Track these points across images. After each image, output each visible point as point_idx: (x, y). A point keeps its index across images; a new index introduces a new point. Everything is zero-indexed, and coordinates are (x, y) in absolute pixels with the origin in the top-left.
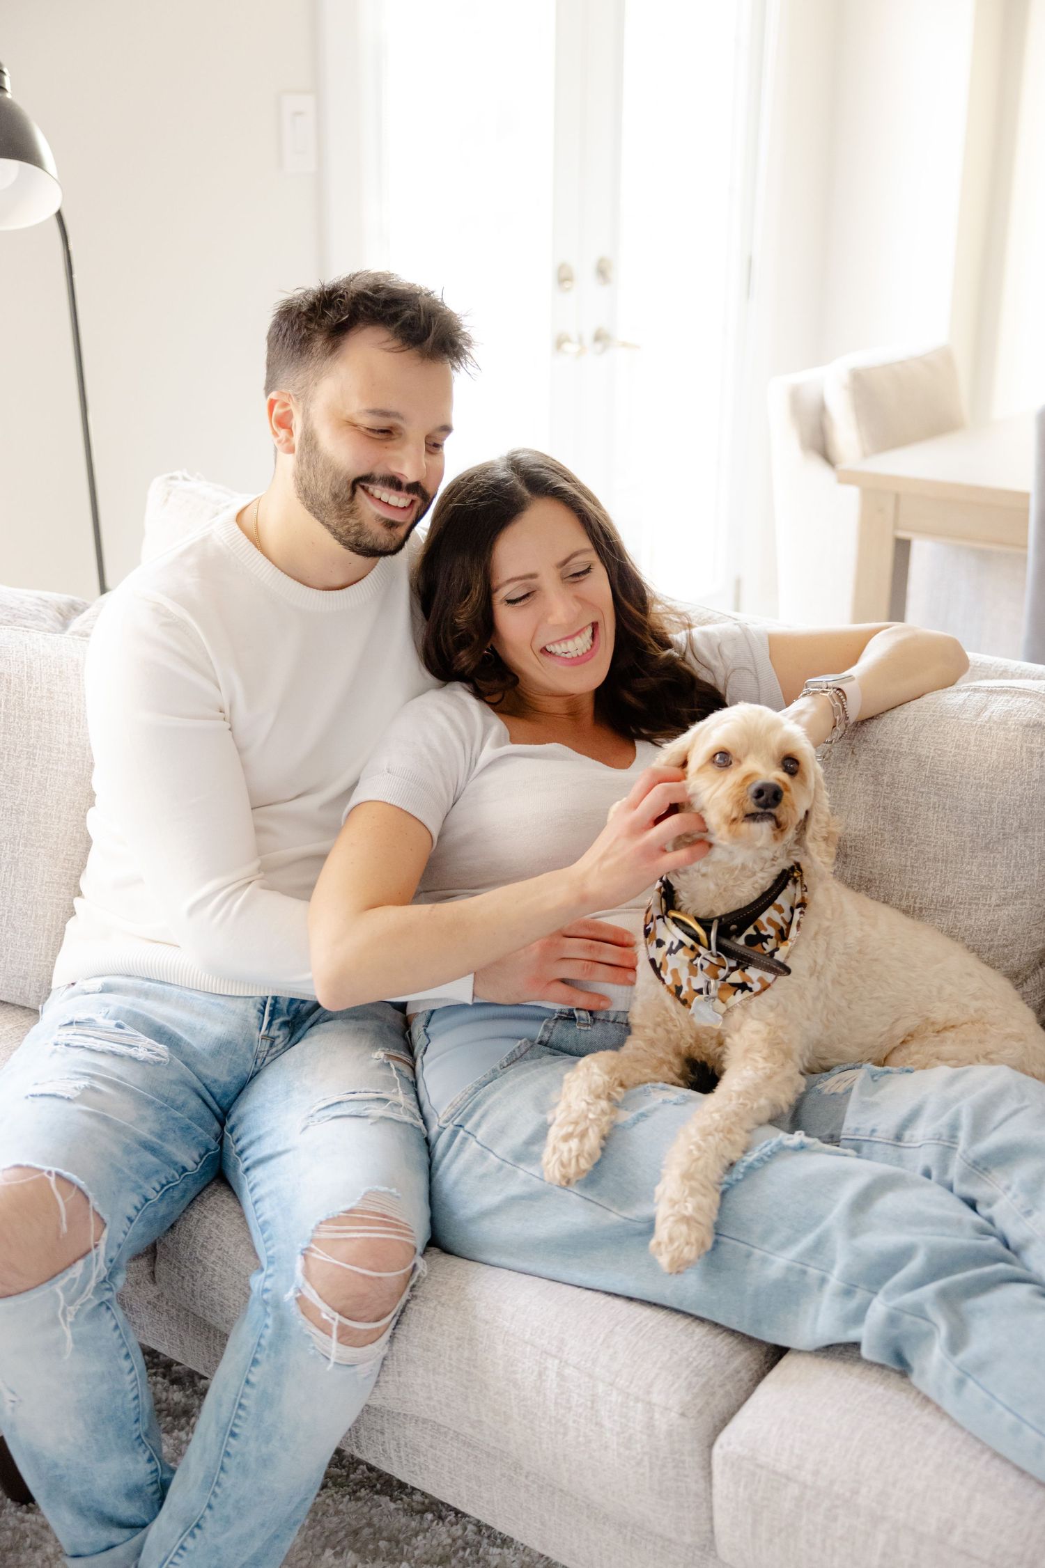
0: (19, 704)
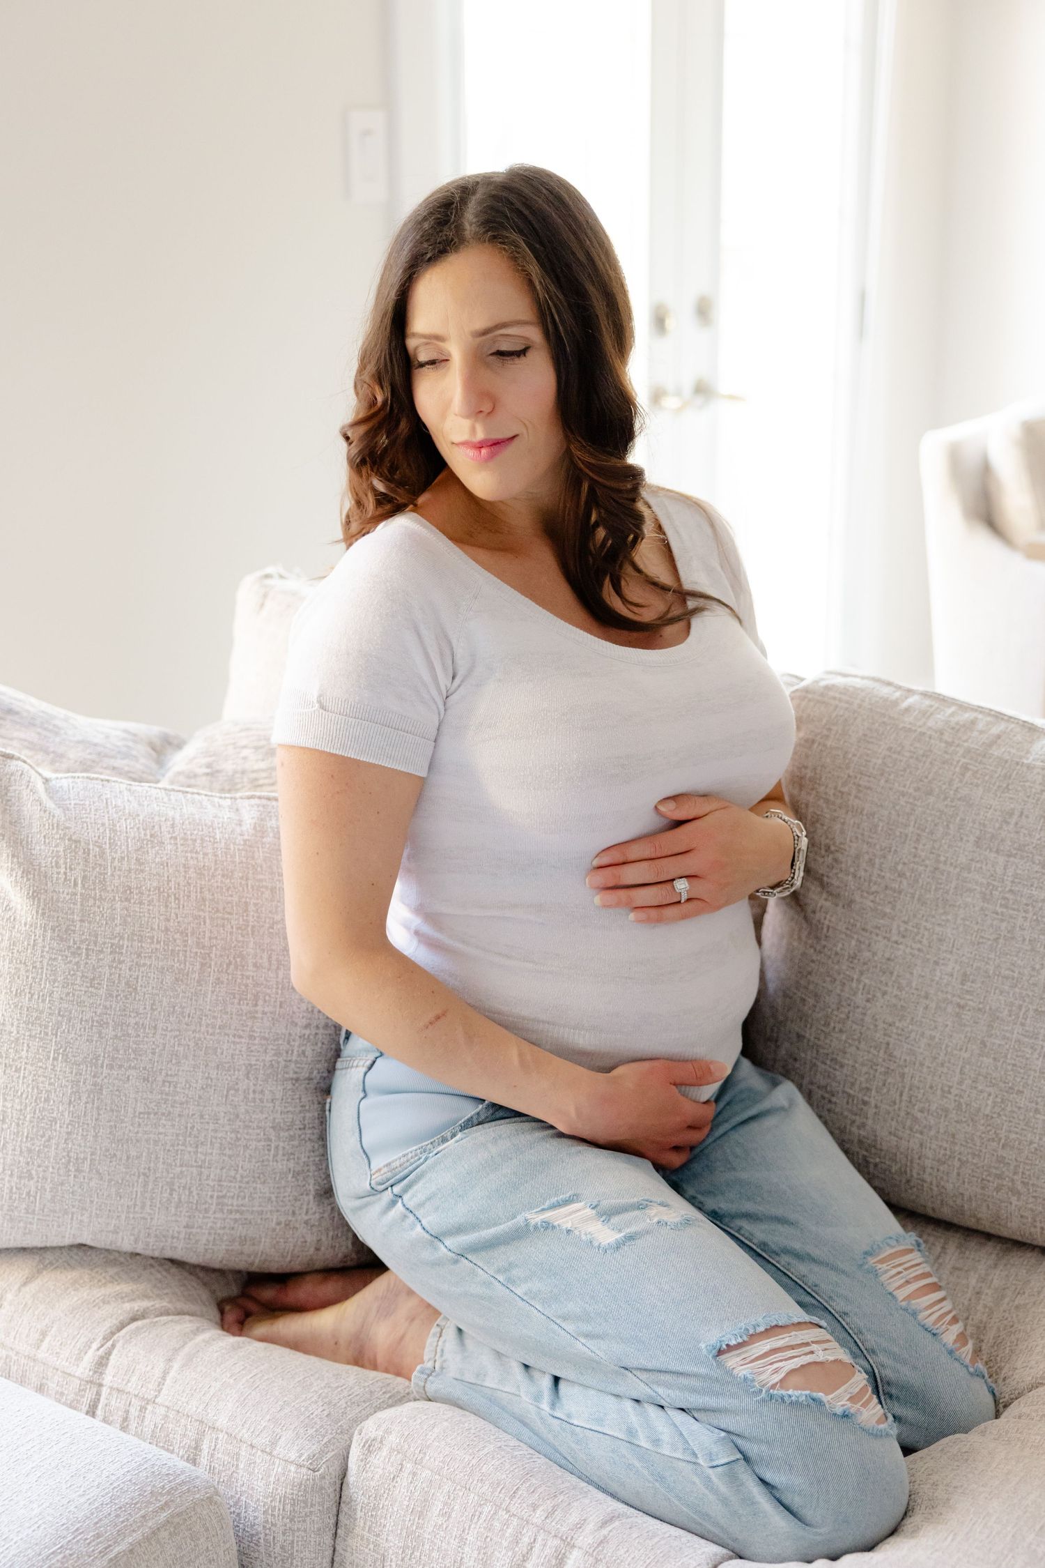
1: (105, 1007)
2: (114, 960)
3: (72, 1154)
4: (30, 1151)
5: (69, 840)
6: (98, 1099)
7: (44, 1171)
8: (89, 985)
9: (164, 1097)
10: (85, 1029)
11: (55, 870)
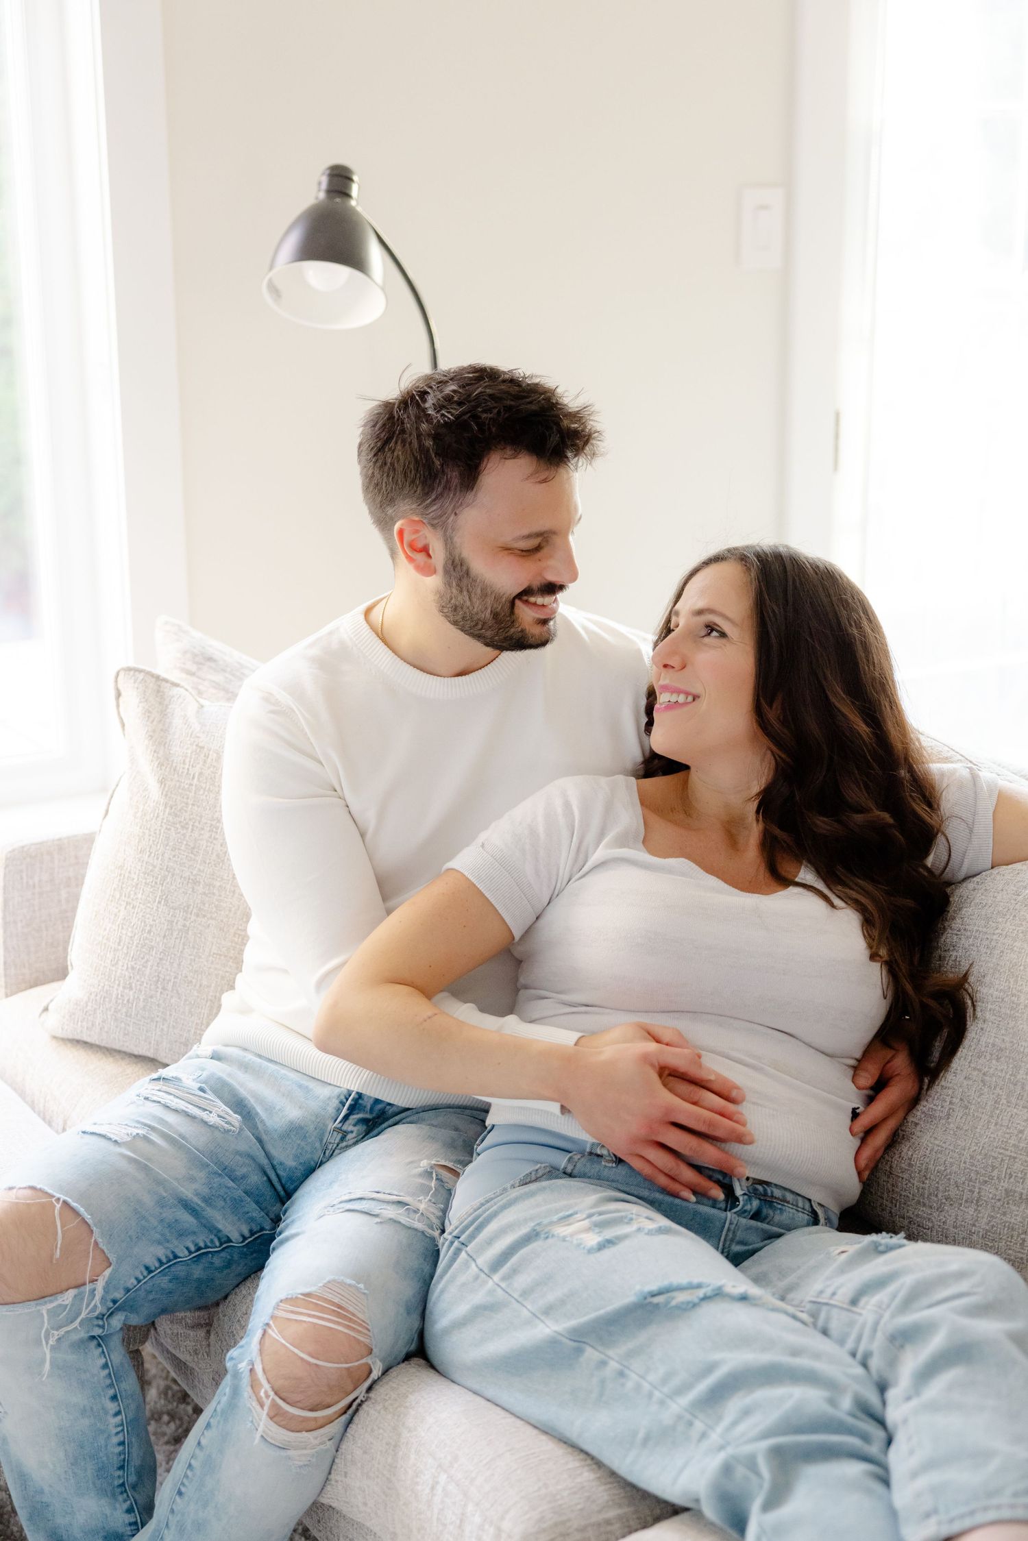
0: (211, 778)
1: (199, 870)
2: (210, 837)
3: (161, 976)
4: (133, 968)
5: (197, 745)
6: (185, 937)
7: (140, 985)
8: (190, 851)
9: (233, 945)
10: (183, 884)
11: (182, 766)
